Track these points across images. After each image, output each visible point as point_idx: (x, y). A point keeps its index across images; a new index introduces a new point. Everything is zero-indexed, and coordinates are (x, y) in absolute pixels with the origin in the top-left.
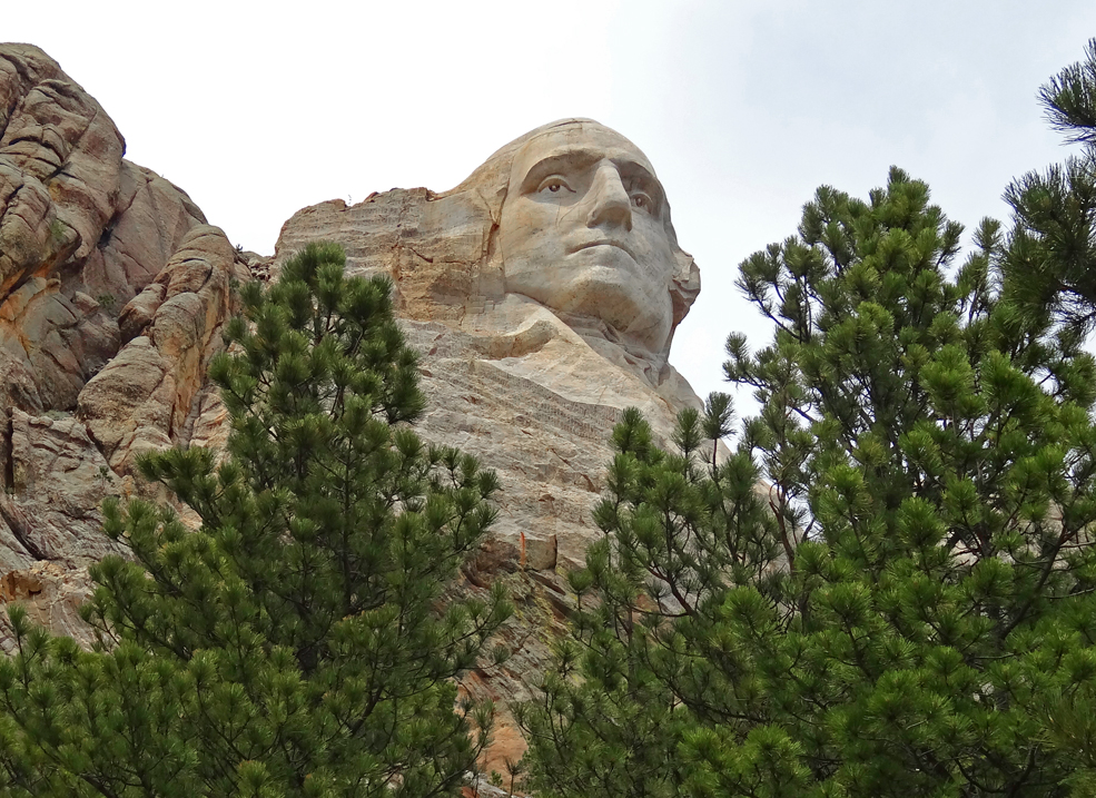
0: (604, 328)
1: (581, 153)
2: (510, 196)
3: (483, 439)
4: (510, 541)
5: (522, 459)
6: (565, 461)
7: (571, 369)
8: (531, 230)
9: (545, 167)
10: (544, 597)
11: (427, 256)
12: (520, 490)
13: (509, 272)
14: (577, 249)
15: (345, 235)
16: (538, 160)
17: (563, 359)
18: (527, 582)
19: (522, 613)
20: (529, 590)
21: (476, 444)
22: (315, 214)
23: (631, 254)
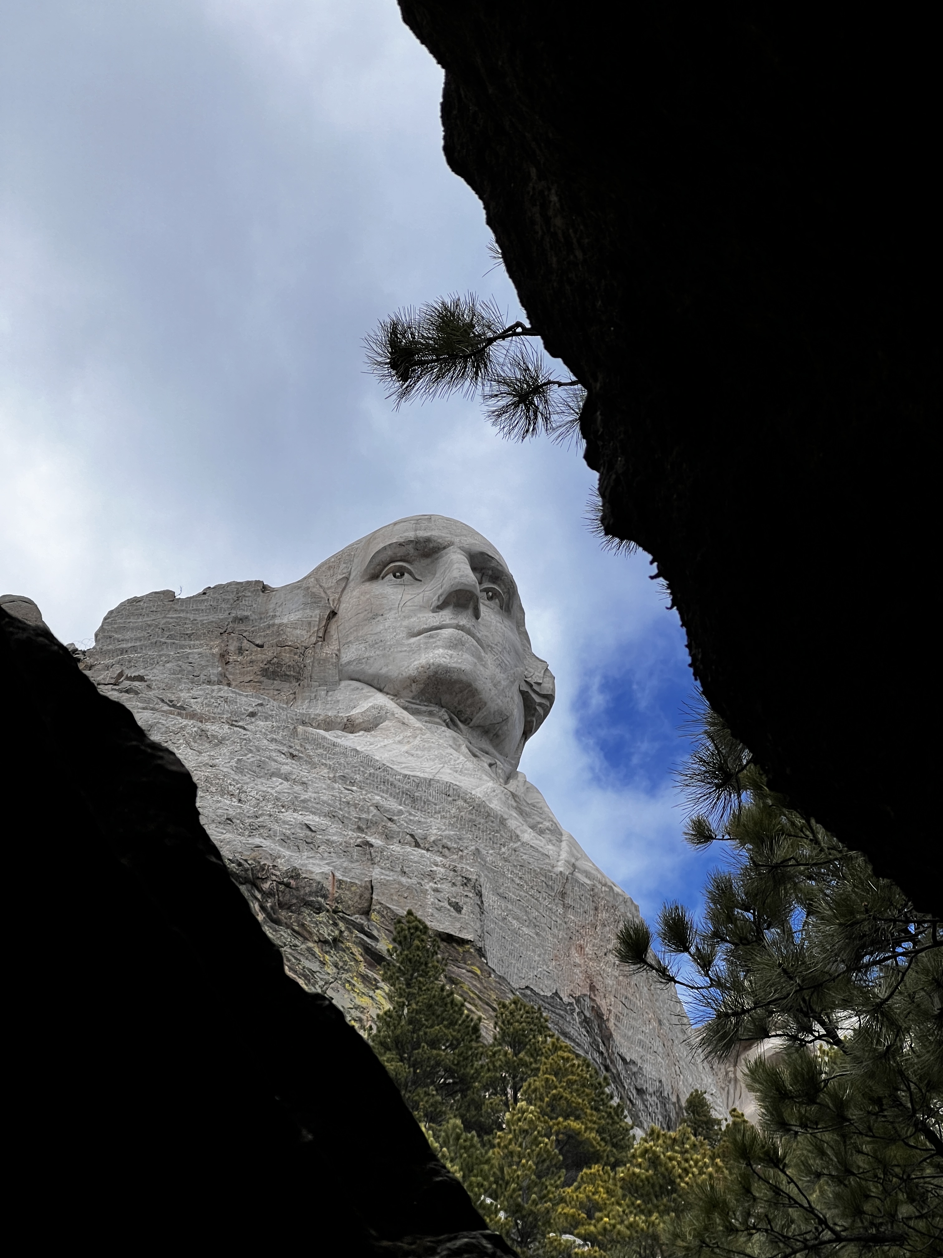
0: (446, 717)
1: (428, 540)
2: (352, 584)
3: (298, 788)
4: (318, 878)
5: (340, 809)
6: (390, 819)
7: (406, 748)
8: (370, 615)
9: (390, 553)
10: (354, 942)
11: (258, 642)
12: (334, 835)
13: (345, 659)
14: (419, 633)
15: (171, 620)
16: (382, 545)
17: (397, 739)
18: (335, 924)
19: (327, 957)
20: (337, 932)
21: (289, 789)
22: (142, 603)
23: (478, 641)
